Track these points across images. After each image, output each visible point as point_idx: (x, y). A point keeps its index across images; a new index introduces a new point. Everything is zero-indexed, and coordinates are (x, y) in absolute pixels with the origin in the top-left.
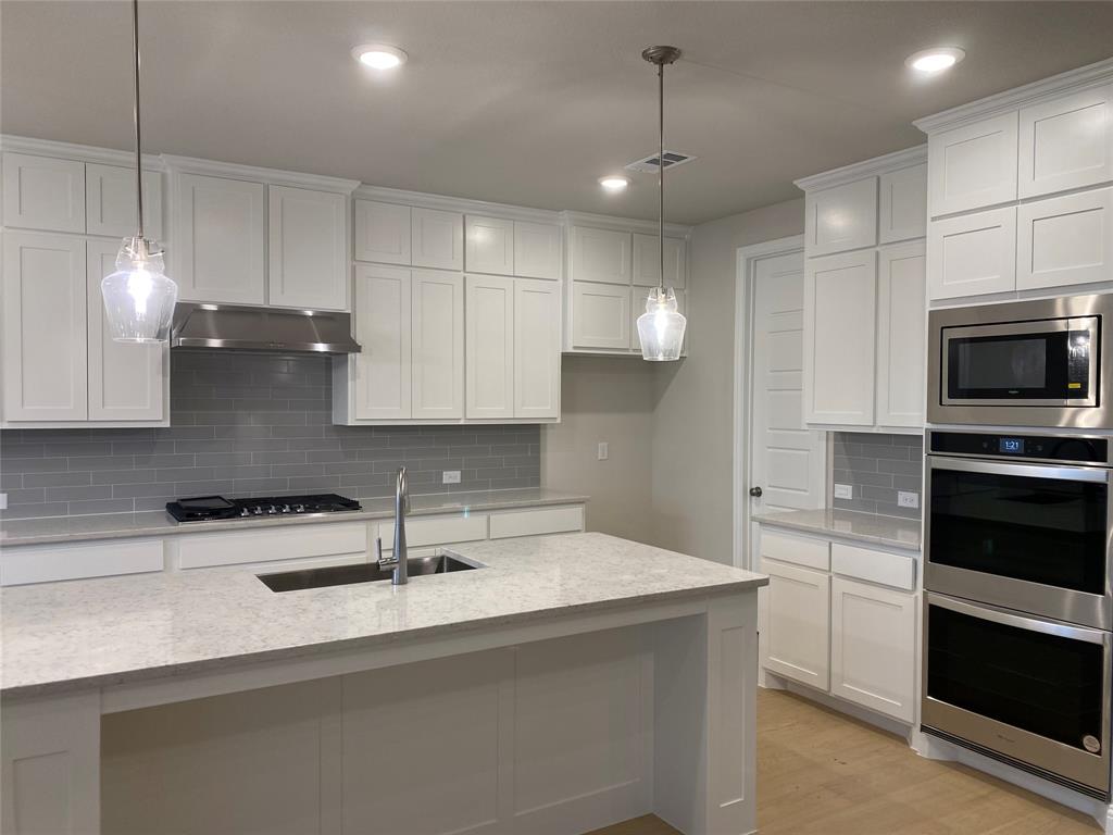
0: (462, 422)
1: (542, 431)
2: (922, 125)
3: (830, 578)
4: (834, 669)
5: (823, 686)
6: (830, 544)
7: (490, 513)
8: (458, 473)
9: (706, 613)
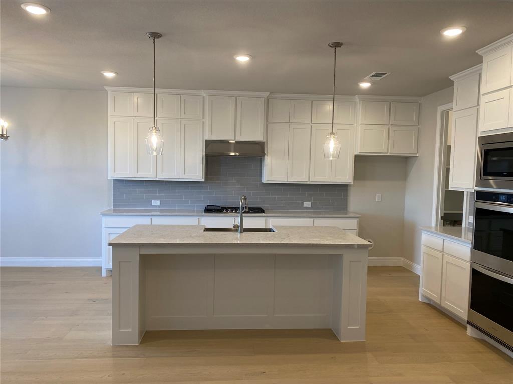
0: (308, 183)
1: (349, 188)
2: (480, 52)
3: (443, 255)
4: (443, 295)
5: (438, 302)
6: (444, 240)
7: (315, 219)
8: (310, 203)
9: (342, 255)
